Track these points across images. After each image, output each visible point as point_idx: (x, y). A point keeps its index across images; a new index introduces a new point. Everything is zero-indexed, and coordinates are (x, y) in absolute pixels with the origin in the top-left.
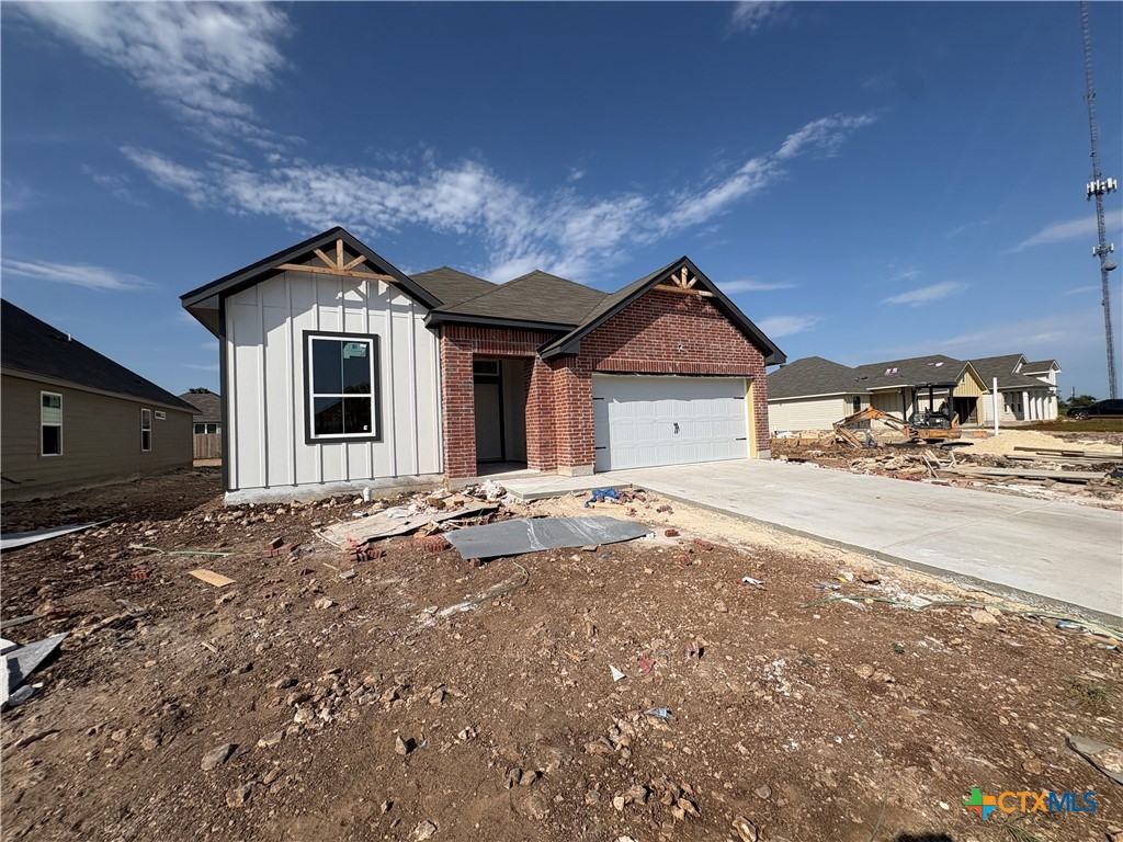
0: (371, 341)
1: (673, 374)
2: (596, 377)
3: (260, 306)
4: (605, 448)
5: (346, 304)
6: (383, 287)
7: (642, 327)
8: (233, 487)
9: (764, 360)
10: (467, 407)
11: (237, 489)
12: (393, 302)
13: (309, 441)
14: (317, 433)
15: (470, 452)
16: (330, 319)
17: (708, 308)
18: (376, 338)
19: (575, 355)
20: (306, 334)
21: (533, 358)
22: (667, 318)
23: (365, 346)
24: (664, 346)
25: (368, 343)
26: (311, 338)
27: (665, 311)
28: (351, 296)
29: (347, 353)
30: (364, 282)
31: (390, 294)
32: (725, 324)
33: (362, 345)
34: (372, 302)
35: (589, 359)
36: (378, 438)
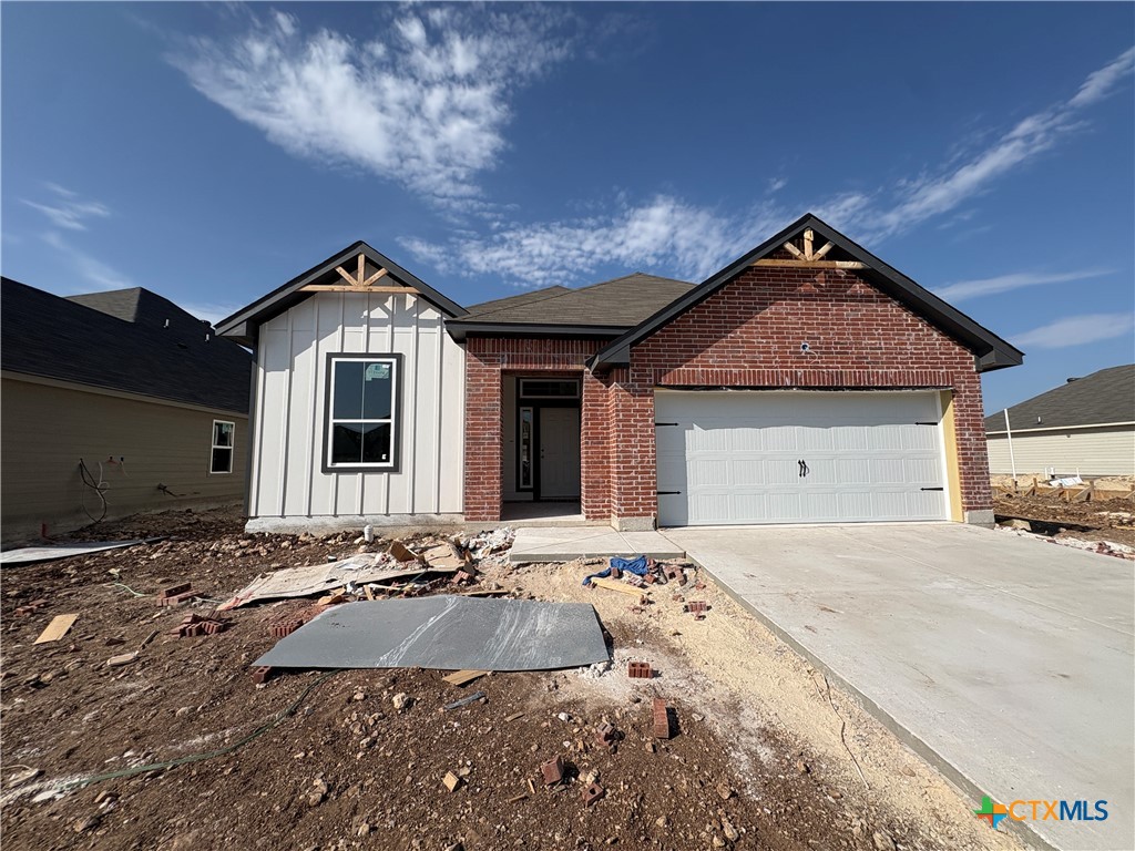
0: (394, 361)
1: (791, 387)
2: (662, 395)
3: (290, 331)
4: (679, 493)
5: (370, 322)
6: (410, 301)
7: (735, 323)
8: (253, 514)
9: (977, 362)
10: (492, 434)
11: (256, 517)
12: (421, 317)
13: (325, 470)
14: (334, 461)
15: (493, 490)
16: (354, 340)
17: (859, 288)
18: (399, 357)
19: (625, 366)
20: (330, 356)
21: (581, 373)
22: (783, 307)
23: (388, 366)
24: (775, 347)
25: (391, 363)
26: (334, 360)
27: (777, 298)
28: (378, 313)
29: (369, 375)
30: (391, 298)
31: (418, 308)
32: (893, 308)
33: (384, 366)
34: (398, 319)
35: (650, 370)
36: (396, 469)
